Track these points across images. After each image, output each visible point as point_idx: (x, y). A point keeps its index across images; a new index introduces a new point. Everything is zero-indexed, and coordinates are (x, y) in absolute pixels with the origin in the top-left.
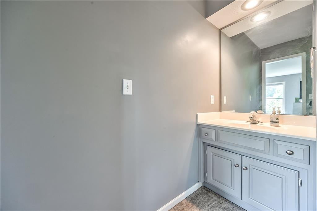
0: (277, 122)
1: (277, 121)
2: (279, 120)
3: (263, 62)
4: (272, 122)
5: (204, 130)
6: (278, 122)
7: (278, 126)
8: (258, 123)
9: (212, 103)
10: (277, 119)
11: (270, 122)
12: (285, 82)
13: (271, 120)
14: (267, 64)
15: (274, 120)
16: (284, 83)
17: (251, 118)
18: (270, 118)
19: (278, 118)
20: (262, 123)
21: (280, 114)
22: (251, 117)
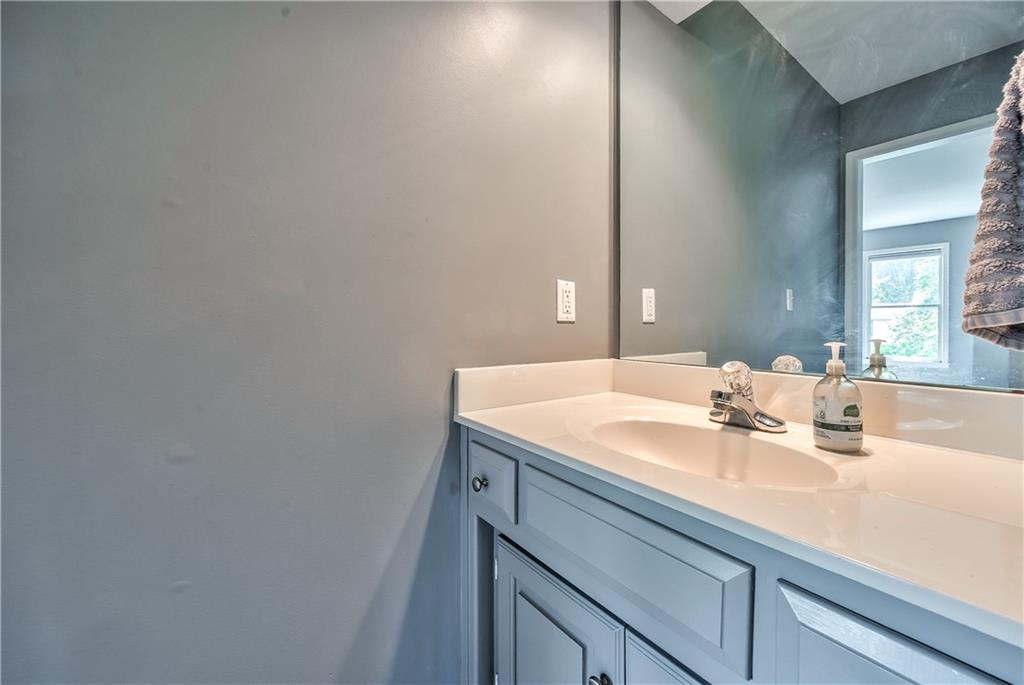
0: (847, 429)
1: (851, 420)
2: (865, 417)
3: (850, 156)
4: (824, 426)
5: (480, 461)
6: (860, 428)
7: (856, 452)
8: (757, 424)
9: (562, 317)
10: (852, 410)
11: (816, 424)
12: (948, 244)
13: (818, 410)
14: (866, 161)
15: (835, 416)
16: (945, 247)
17: (720, 401)
18: (815, 404)
19: (855, 407)
20: (781, 423)
21: (885, 375)
22: (720, 395)
